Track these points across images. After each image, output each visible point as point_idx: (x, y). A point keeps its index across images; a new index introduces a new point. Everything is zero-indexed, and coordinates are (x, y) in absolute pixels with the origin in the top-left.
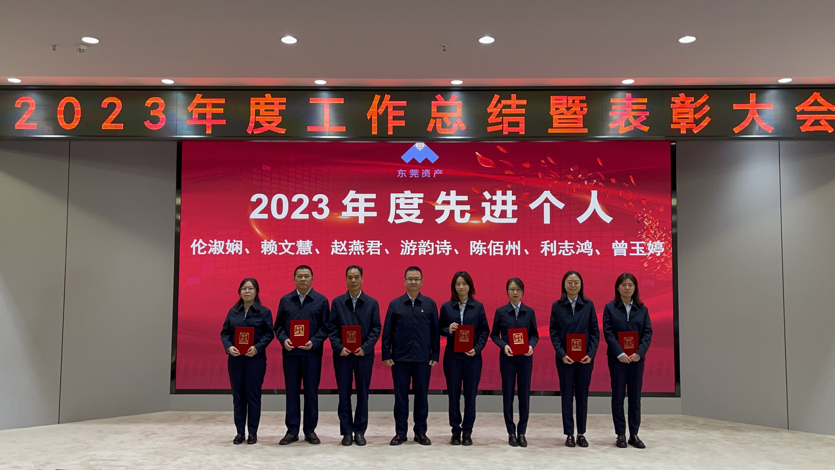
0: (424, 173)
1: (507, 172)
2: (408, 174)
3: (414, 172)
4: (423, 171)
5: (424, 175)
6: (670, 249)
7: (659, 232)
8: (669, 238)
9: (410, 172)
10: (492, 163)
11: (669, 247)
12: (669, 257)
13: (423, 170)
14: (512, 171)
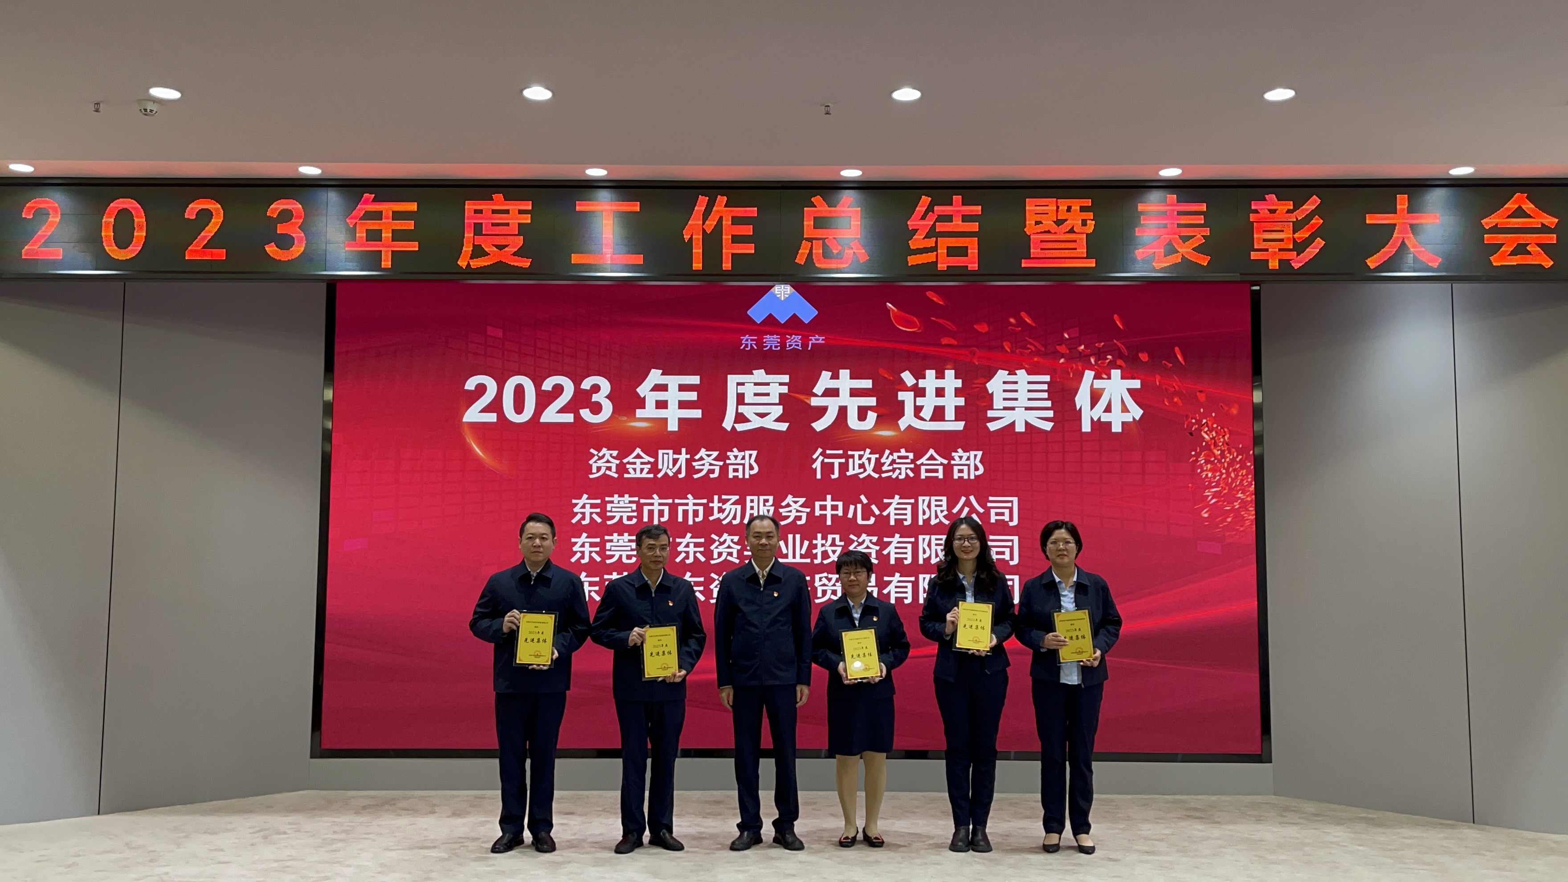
0: (790, 342)
1: (945, 341)
2: (760, 343)
3: (772, 339)
4: (789, 339)
5: (790, 346)
6: (1250, 484)
7: (1230, 453)
8: (1249, 464)
9: (764, 340)
10: (918, 323)
11: (1249, 480)
12: (1249, 499)
13: (787, 336)
14: (953, 337)
